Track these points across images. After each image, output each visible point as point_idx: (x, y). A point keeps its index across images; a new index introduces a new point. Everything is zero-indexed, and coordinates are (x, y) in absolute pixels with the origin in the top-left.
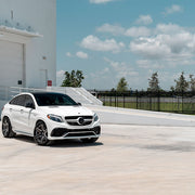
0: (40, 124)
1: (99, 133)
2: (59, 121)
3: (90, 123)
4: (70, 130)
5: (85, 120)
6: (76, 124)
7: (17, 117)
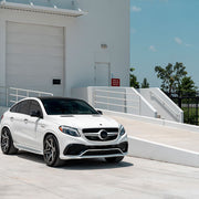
0: (50, 138)
1: (126, 151)
2: (74, 134)
3: (115, 137)
4: (89, 147)
5: (109, 133)
6: (97, 139)
7: (20, 129)
